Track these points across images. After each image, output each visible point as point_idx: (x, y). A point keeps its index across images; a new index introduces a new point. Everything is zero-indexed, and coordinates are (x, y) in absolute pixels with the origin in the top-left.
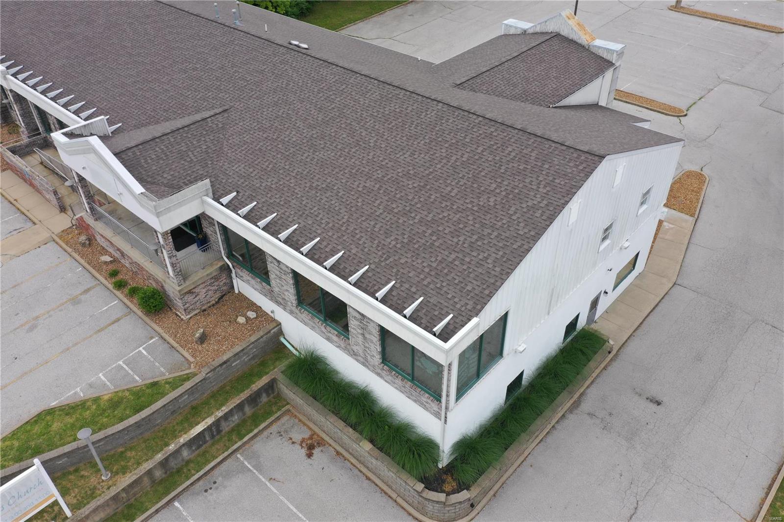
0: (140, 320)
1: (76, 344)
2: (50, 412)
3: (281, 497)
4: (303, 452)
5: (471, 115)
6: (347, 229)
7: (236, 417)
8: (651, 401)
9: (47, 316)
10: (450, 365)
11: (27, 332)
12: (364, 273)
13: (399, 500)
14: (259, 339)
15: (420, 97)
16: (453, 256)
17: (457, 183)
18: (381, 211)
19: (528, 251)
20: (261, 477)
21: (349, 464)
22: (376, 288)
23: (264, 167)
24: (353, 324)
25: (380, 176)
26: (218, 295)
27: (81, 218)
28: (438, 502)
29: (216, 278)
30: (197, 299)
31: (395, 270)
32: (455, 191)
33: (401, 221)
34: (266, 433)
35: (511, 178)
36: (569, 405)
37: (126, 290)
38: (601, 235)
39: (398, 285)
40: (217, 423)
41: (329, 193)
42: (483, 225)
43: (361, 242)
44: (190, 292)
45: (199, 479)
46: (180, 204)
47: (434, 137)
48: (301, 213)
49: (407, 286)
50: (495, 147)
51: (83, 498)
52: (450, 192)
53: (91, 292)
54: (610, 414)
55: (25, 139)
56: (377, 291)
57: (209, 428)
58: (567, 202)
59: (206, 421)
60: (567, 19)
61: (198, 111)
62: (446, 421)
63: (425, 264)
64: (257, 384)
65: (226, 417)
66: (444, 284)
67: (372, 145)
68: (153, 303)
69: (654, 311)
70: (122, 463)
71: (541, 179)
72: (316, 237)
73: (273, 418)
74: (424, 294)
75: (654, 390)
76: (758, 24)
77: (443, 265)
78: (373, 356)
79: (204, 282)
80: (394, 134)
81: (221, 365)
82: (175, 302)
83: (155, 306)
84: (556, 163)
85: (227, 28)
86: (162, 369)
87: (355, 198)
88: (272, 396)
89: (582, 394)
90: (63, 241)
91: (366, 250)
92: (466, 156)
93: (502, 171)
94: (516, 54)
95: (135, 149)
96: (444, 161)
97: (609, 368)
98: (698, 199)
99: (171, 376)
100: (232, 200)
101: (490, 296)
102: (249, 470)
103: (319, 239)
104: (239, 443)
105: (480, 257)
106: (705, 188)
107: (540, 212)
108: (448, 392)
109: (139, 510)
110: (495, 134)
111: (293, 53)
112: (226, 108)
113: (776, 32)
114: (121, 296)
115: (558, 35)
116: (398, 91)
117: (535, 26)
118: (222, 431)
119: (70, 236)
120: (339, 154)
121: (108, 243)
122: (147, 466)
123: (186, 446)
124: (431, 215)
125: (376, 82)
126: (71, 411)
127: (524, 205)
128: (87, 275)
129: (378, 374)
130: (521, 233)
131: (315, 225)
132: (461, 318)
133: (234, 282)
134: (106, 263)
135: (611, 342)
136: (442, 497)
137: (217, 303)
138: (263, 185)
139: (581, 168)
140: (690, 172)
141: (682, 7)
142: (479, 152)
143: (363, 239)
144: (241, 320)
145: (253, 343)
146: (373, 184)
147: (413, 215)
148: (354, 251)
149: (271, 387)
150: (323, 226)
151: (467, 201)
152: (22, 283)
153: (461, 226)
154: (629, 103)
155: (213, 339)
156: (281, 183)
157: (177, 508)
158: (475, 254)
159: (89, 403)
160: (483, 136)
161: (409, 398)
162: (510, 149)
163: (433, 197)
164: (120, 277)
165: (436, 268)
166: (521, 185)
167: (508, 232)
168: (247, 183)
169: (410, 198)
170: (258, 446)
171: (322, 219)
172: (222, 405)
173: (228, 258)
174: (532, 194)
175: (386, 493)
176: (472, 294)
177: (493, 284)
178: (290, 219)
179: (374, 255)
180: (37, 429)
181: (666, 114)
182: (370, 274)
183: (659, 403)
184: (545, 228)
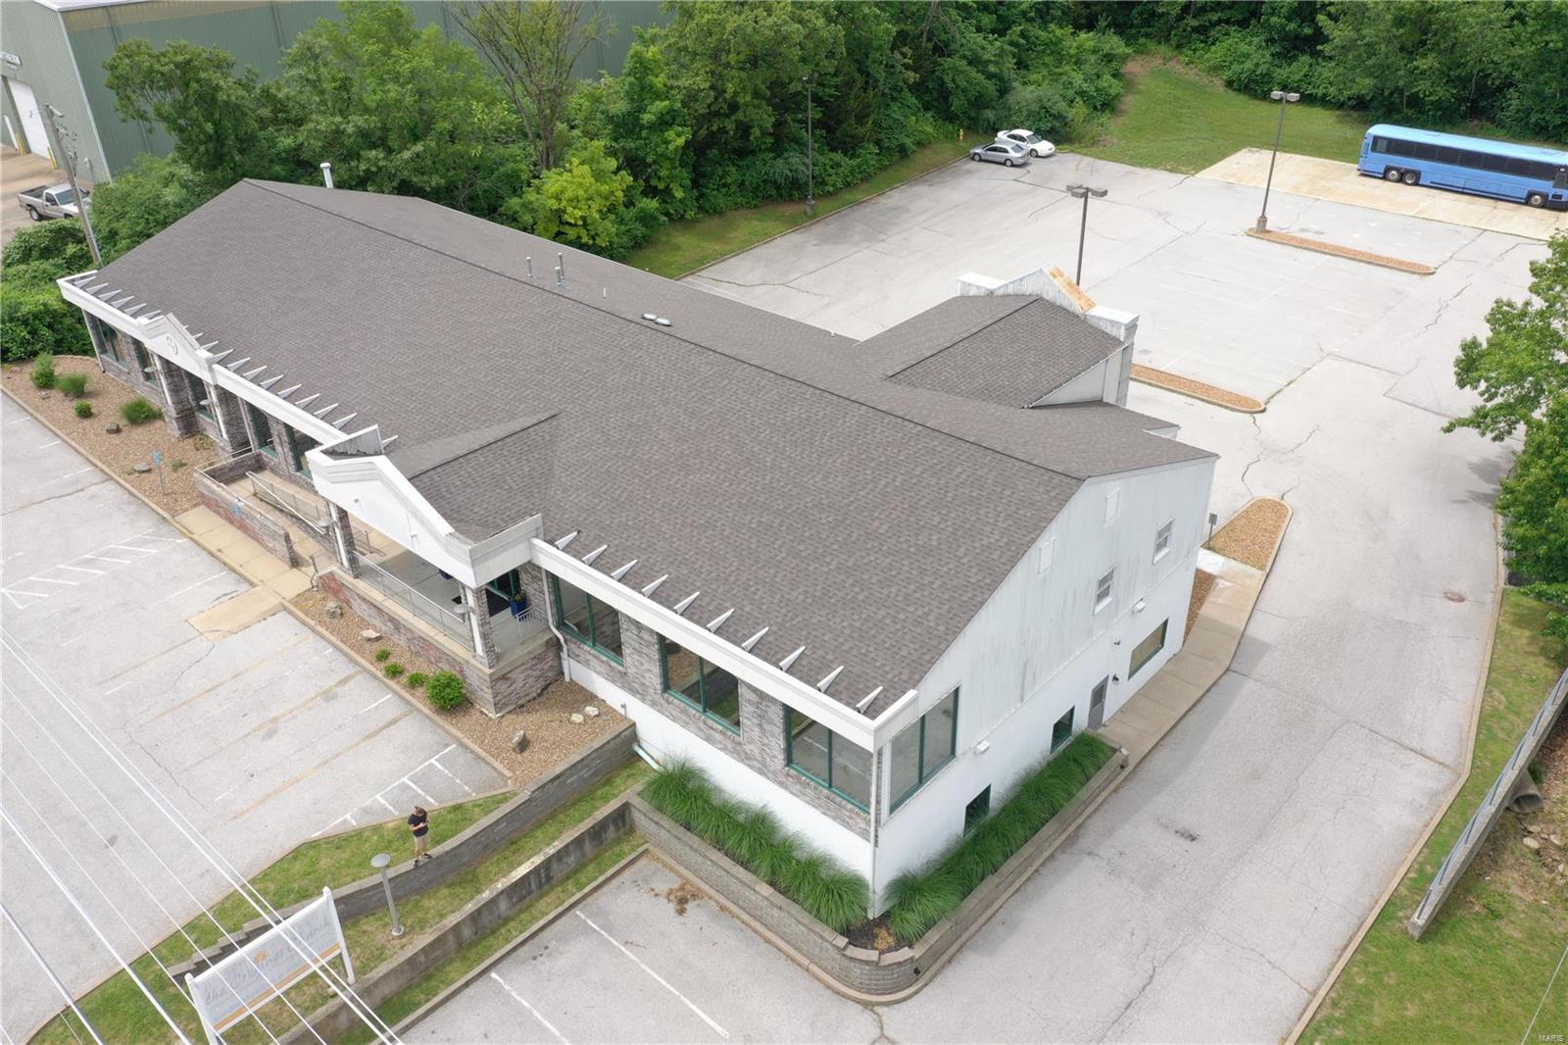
0: (427, 722)
1: (337, 755)
2: (313, 844)
3: (643, 966)
4: (672, 907)
5: (906, 423)
6: (737, 580)
7: (573, 859)
8: (1182, 835)
9: (290, 716)
10: (880, 754)
11: (264, 739)
12: (762, 638)
13: (813, 967)
14: (603, 746)
15: (835, 398)
16: (883, 612)
17: (888, 516)
18: (784, 555)
19: (982, 603)
20: (612, 940)
21: (739, 923)
22: (779, 656)
23: (615, 496)
24: (746, 711)
25: (781, 507)
26: (541, 684)
27: (332, 574)
28: (867, 963)
29: (540, 658)
30: (512, 688)
31: (804, 633)
32: (885, 527)
33: (811, 568)
34: (615, 882)
35: (961, 509)
36: (1059, 841)
37: (404, 679)
38: (1094, 591)
39: (808, 652)
40: (547, 864)
41: (710, 532)
42: (923, 572)
43: (757, 597)
44: (504, 678)
45: (523, 943)
46: (504, 548)
47: (855, 453)
48: (671, 559)
49: (821, 652)
50: (939, 467)
51: (367, 959)
52: (878, 528)
53: (351, 684)
54: (1121, 854)
55: (225, 458)
56: (780, 660)
57: (536, 871)
58: (1033, 541)
59: (532, 860)
60: (1051, 277)
61: (512, 417)
62: (876, 842)
63: (845, 624)
64: (601, 810)
65: (559, 856)
66: (871, 649)
67: (768, 464)
68: (449, 694)
69: (1195, 709)
70: (419, 915)
71: (999, 509)
72: (694, 591)
73: (624, 862)
74: (844, 663)
75: (1187, 821)
76: (1392, 260)
77: (870, 624)
78: (775, 757)
79: (523, 664)
80: (799, 449)
81: (552, 780)
82: (480, 693)
83: (452, 699)
84: (1020, 487)
85: (546, 294)
86: (467, 788)
87: (746, 537)
88: (622, 830)
89: (1080, 827)
90: (301, 609)
91: (764, 607)
92: (900, 479)
93: (949, 499)
94: (975, 330)
95: (432, 472)
96: (870, 486)
97: (1122, 790)
98: (1272, 544)
99: (481, 796)
100: (571, 542)
101: (932, 662)
102: (595, 931)
103: (698, 593)
104: (578, 895)
105: (919, 613)
106: (1284, 525)
107: (998, 553)
108: (878, 796)
109: (442, 982)
110: (938, 449)
111: (650, 332)
112: (554, 412)
113: (1419, 274)
114: (397, 688)
115: (1038, 300)
116: (804, 388)
117: (1007, 285)
118: (552, 878)
119: (310, 603)
120: (722, 477)
121: (373, 611)
122: (452, 920)
123: (505, 895)
124: (852, 559)
125: (772, 375)
126: (344, 843)
127: (977, 545)
128: (342, 658)
129: (781, 784)
130: (973, 580)
131: (692, 576)
132: (893, 691)
133: (565, 664)
134: (369, 640)
135: (1124, 752)
136: (873, 955)
137: (539, 695)
138: (615, 521)
139: (1053, 494)
140: (1264, 501)
141: (1268, 232)
142: (917, 473)
143: (760, 593)
144: (577, 718)
145: (596, 750)
146: (772, 518)
147: (827, 560)
148: (747, 609)
149: (622, 816)
150: (703, 576)
151: (902, 540)
152: (247, 670)
153: (894, 573)
154: (1173, 391)
155: (537, 746)
156: (641, 518)
157: (496, 981)
158: (911, 609)
159: (366, 834)
160: (922, 452)
161: (825, 814)
162: (959, 470)
163: (855, 535)
164: (392, 661)
165: (860, 629)
166: (973, 519)
167: (956, 580)
168: (591, 519)
169: (824, 536)
170: (603, 898)
171: (701, 567)
172: (553, 839)
173: (558, 628)
174: (988, 529)
175: (793, 960)
176: (908, 661)
177: (936, 647)
178: (656, 568)
179: (776, 613)
180: (298, 867)
181: (1233, 410)
182: (770, 639)
183: (1193, 839)
184: (1005, 574)
